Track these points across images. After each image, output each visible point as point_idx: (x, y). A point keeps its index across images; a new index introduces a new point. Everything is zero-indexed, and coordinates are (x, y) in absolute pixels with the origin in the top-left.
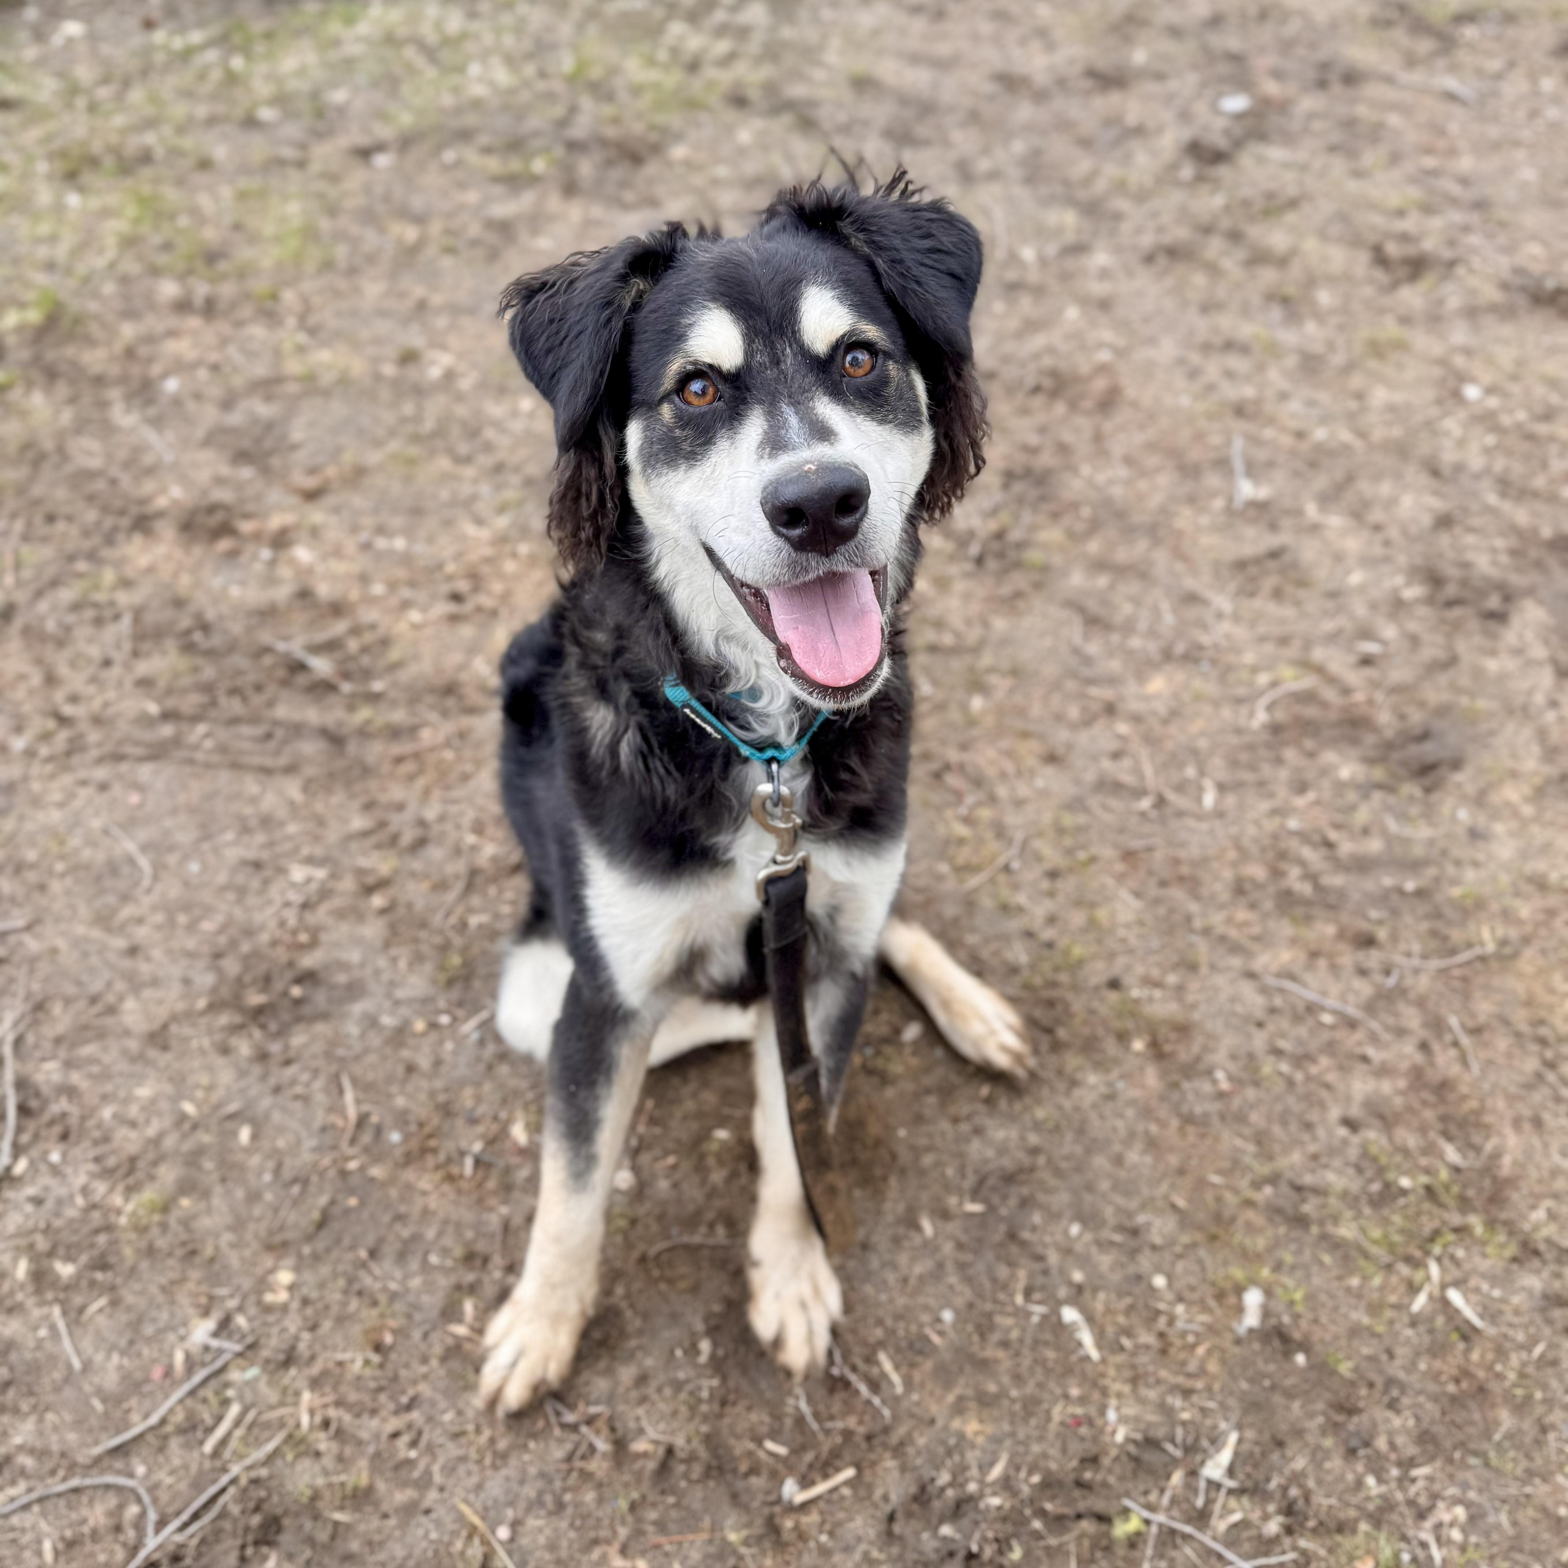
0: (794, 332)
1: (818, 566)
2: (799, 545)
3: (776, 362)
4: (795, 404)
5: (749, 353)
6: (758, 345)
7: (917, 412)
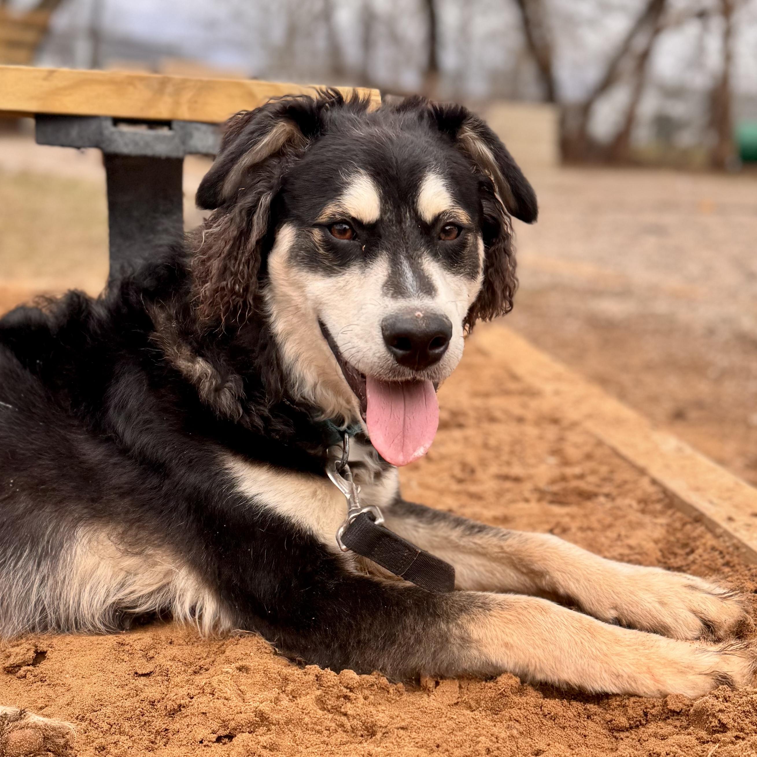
0: (413, 203)
1: (408, 374)
2: (401, 360)
3: (400, 221)
4: (410, 258)
5: (383, 211)
6: (390, 207)
7: (477, 266)
